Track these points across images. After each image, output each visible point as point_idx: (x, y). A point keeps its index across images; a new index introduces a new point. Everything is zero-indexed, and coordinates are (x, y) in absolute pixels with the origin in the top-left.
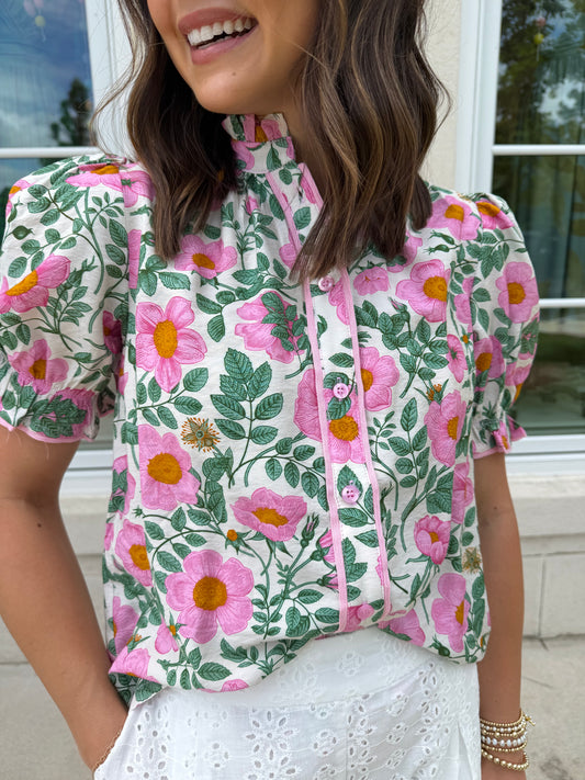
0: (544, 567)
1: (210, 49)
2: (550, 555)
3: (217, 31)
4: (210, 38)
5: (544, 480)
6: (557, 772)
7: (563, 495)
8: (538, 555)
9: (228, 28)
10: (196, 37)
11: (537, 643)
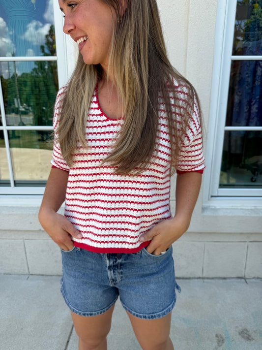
0: (248, 247)
2: (251, 242)
6: (246, 335)
8: (245, 242)
11: (243, 280)
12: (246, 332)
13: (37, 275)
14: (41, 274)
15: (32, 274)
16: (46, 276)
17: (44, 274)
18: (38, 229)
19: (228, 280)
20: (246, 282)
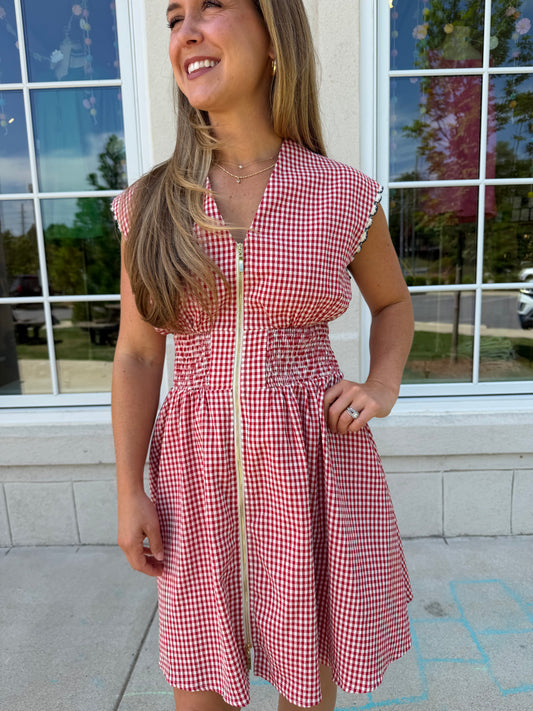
0: (443, 480)
2: (446, 471)
5: (438, 414)
6: (435, 610)
8: (437, 472)
11: (442, 540)
12: (436, 606)
13: (93, 545)
14: (100, 542)
15: (84, 545)
16: (108, 545)
17: (106, 542)
18: (97, 462)
19: (416, 541)
20: (446, 542)
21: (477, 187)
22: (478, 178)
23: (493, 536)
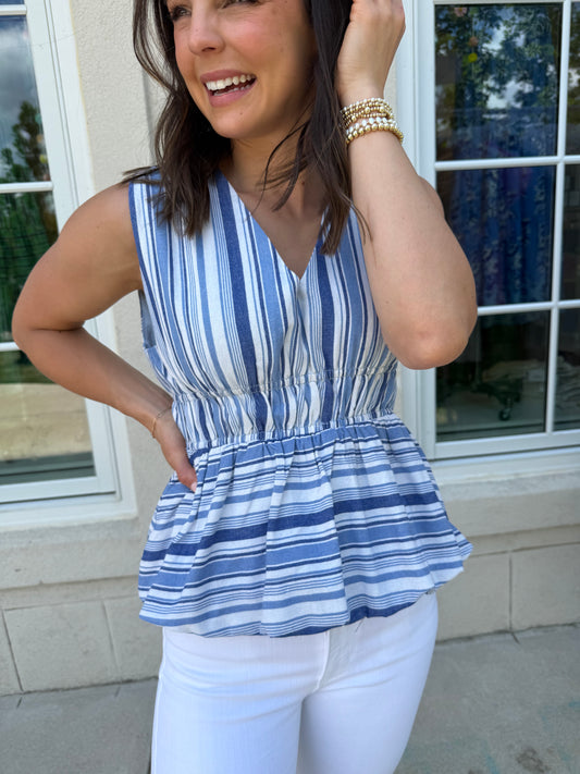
0: (511, 562)
1: (224, 96)
2: (515, 551)
3: (228, 82)
4: (224, 87)
5: (505, 479)
6: (532, 762)
7: (524, 493)
8: (504, 552)
9: (235, 81)
10: (212, 86)
11: (509, 637)
12: (530, 754)
13: (41, 692)
14: (52, 687)
15: (29, 692)
16: (63, 690)
17: (59, 686)
18: (36, 582)
19: (478, 642)
20: (516, 640)
21: (554, 167)
22: (555, 153)
23: (571, 625)
